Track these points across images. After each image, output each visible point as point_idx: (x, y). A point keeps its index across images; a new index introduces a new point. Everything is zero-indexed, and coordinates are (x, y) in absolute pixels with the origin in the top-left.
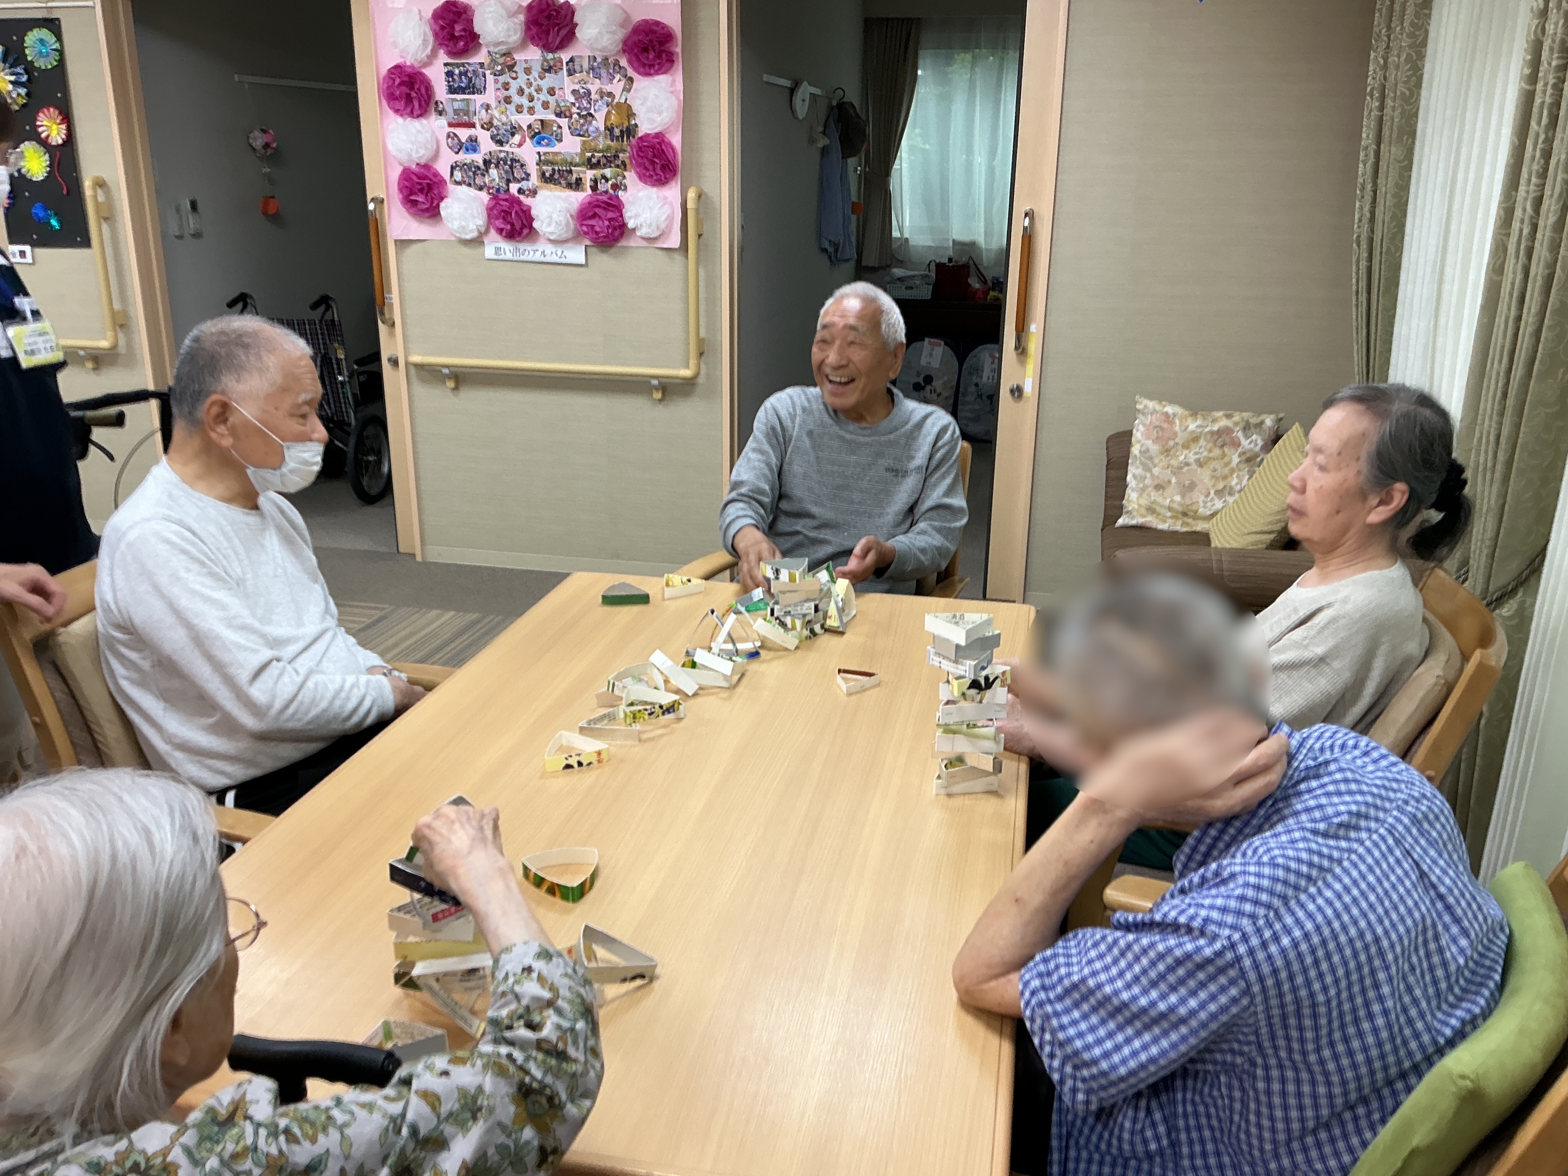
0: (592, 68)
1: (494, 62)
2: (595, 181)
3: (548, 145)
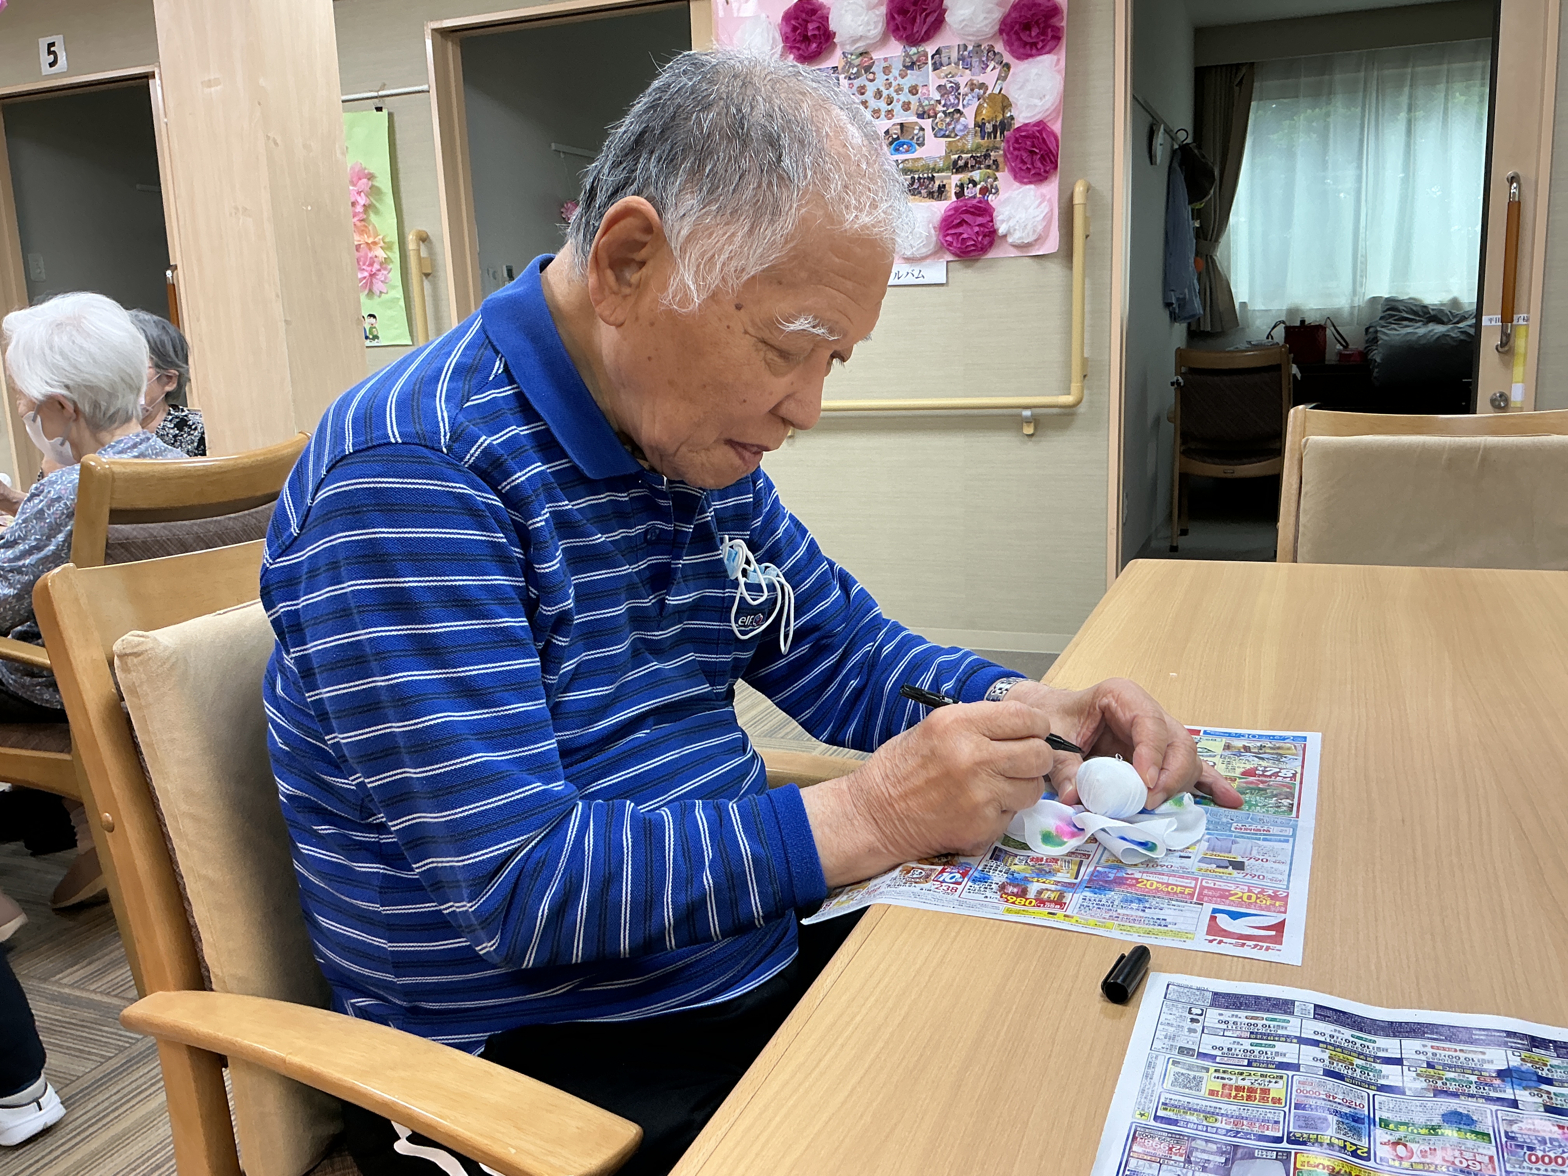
0: (961, 58)
1: (850, 64)
2: (962, 186)
3: (907, 151)
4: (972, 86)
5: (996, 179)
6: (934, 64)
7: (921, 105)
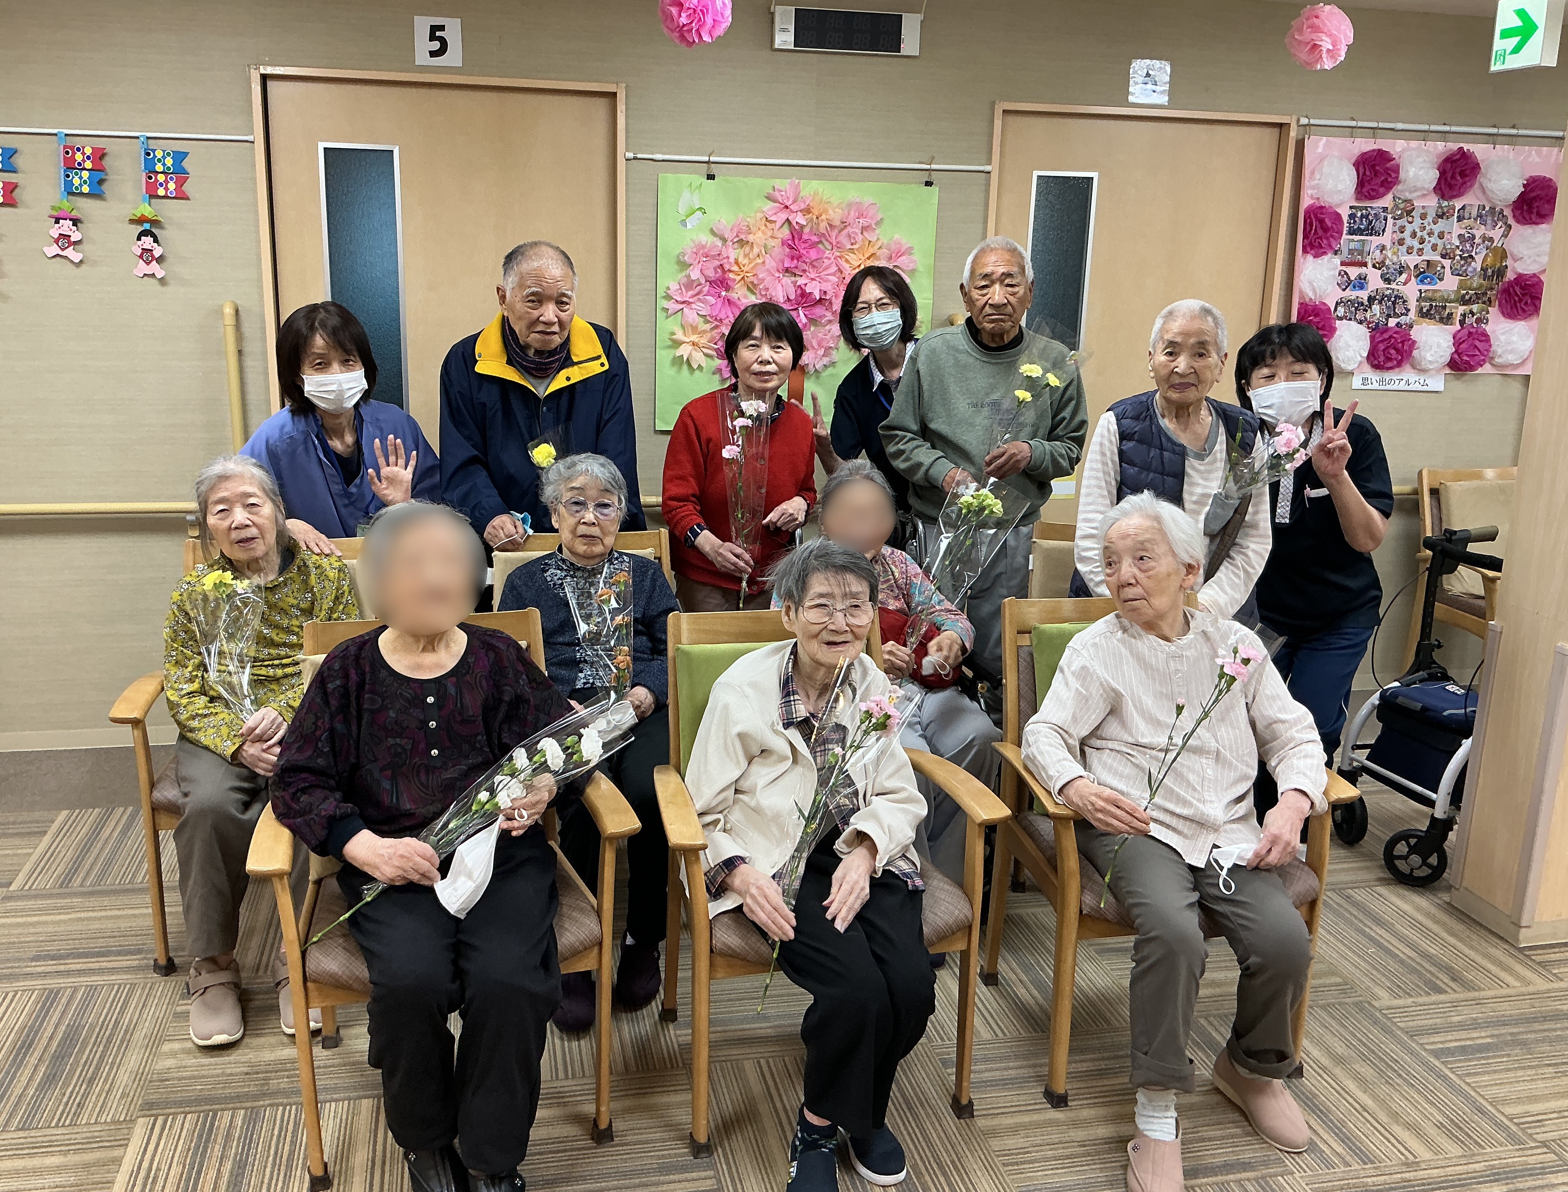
0: (1480, 216)
1: (1396, 207)
2: (1464, 315)
3: (1429, 283)
4: (1484, 238)
5: (1488, 312)
6: (1458, 217)
7: (1445, 248)
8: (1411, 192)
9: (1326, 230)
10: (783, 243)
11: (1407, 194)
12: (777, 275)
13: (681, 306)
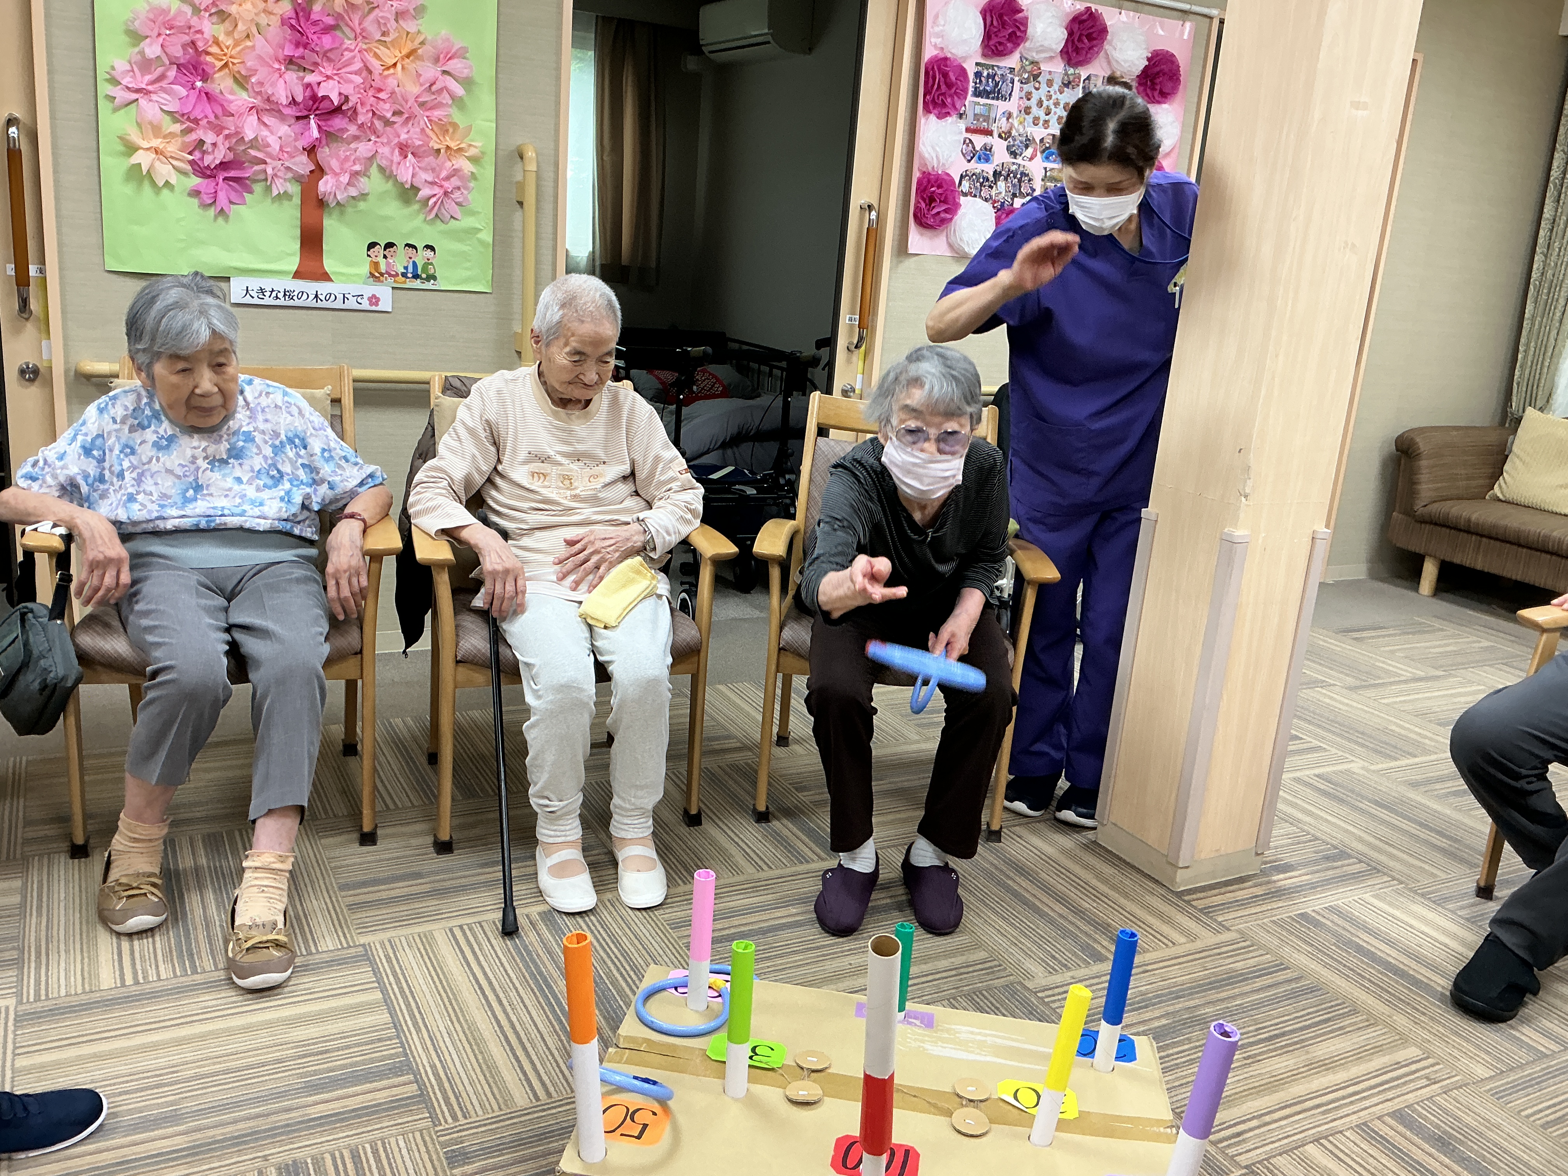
1: (1023, 69)
8: (1038, 52)
9: (949, 85)
10: (284, 22)
11: (1034, 54)
12: (277, 66)
13: (135, 96)
